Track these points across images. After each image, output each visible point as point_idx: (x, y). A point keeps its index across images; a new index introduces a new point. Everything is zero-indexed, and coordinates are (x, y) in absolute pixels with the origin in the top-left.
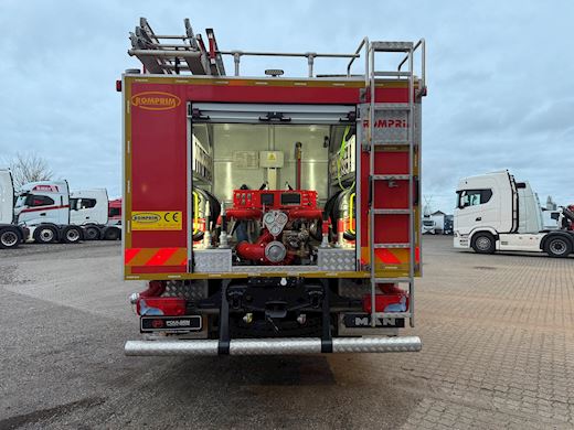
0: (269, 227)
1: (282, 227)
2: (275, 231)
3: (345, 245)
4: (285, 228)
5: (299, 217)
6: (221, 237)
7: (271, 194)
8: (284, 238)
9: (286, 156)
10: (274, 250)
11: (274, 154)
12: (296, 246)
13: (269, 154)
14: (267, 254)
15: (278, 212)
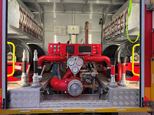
0: (71, 68)
1: (80, 68)
2: (75, 71)
3: (128, 84)
4: (82, 68)
5: (91, 61)
6: (33, 77)
7: (73, 46)
8: (81, 75)
9: (81, 29)
10: (74, 87)
11: (75, 27)
12: (90, 82)
13: (72, 27)
14: (69, 90)
15: (77, 57)
